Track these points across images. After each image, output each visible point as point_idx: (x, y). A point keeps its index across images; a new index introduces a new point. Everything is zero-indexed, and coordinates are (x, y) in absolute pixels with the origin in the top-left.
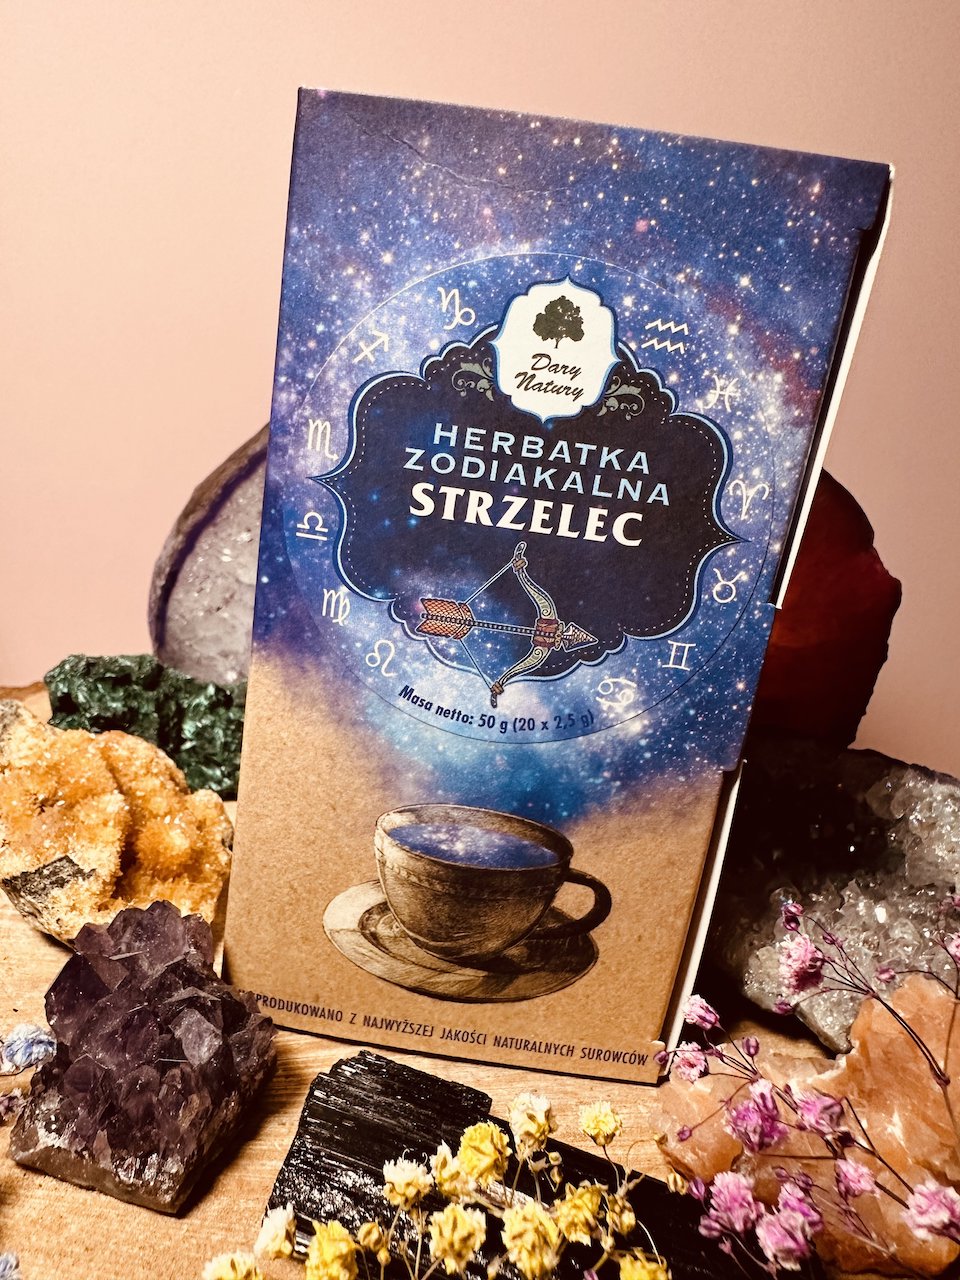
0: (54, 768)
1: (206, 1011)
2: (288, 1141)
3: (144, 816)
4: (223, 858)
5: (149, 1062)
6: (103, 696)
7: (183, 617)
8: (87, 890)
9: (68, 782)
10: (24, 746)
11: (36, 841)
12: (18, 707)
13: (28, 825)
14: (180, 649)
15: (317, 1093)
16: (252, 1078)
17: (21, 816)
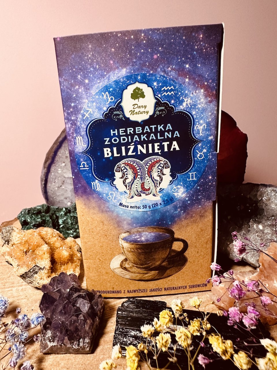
0: (26, 242)
1: (83, 297)
2: (114, 327)
3: (54, 249)
4: (79, 255)
5: (73, 315)
6: (35, 218)
7: (51, 191)
8: (44, 273)
9: (31, 245)
10: (16, 237)
11: (26, 263)
12: (12, 227)
13: (23, 259)
14: (53, 199)
15: (119, 312)
16: (100, 312)
17: (21, 257)
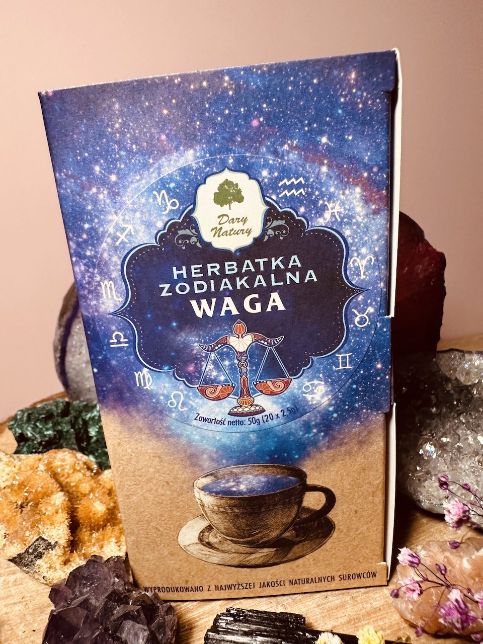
0: (22, 485)
3: (78, 497)
6: (41, 429)
7: (74, 369)
8: (56, 555)
9: (32, 492)
11: (21, 534)
13: (15, 523)
14: (78, 386)
17: (11, 518)
